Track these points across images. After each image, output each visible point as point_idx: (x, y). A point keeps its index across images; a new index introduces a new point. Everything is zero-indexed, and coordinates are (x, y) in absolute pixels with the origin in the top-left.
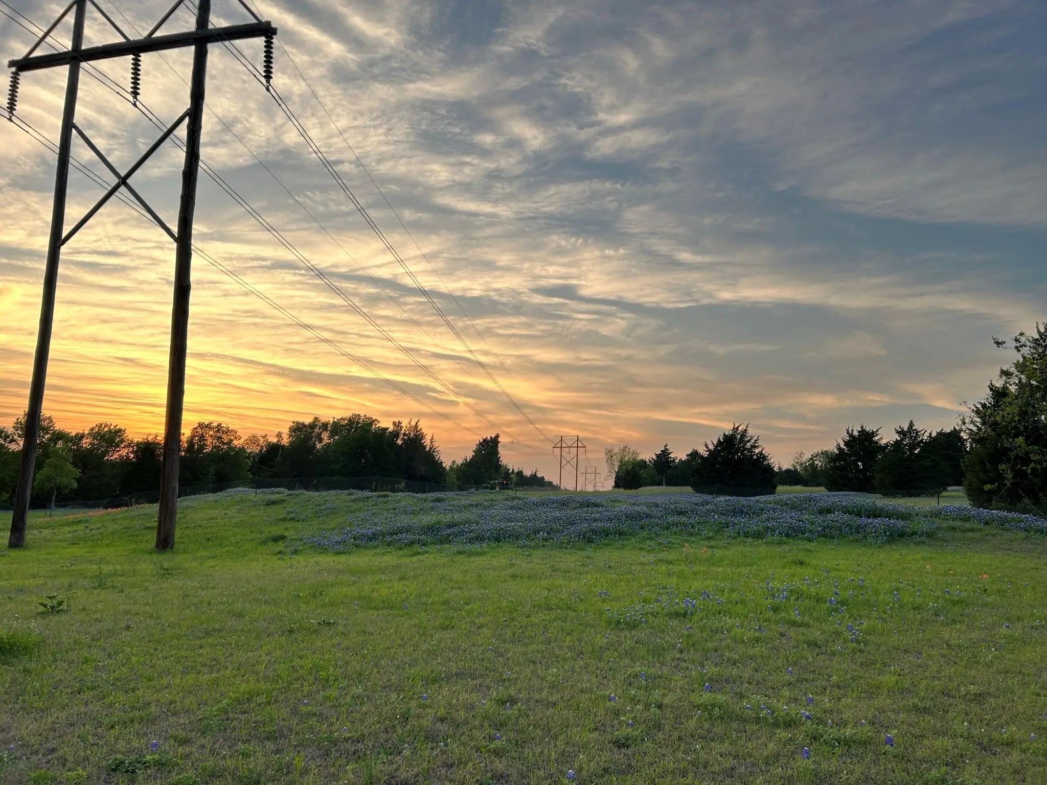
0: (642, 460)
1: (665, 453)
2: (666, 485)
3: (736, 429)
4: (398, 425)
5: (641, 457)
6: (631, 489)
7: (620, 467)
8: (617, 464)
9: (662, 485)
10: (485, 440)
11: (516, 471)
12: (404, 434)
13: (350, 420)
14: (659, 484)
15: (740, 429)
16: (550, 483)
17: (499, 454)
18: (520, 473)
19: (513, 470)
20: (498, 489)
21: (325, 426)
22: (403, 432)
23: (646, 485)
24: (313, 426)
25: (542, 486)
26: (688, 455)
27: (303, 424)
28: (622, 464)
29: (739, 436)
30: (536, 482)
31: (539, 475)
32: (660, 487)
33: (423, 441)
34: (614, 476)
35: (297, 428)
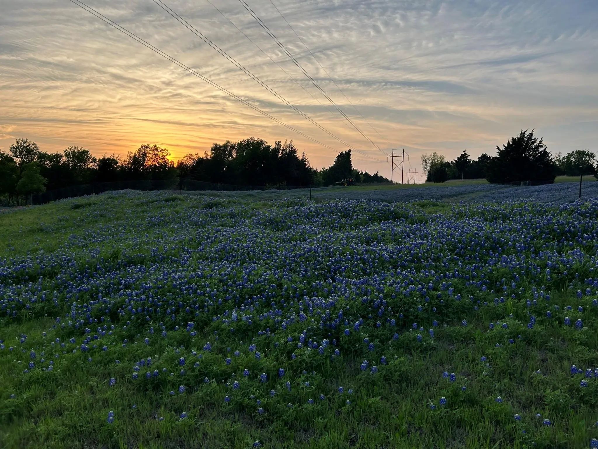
0: (447, 162)
1: (465, 156)
2: (464, 178)
3: (523, 134)
4: (278, 144)
5: (446, 160)
6: (440, 182)
7: (431, 167)
8: (429, 165)
9: (461, 179)
10: (341, 154)
11: (364, 172)
12: (283, 150)
13: (248, 141)
14: (459, 177)
15: (527, 134)
16: (387, 180)
17: (351, 162)
18: (366, 174)
19: (362, 172)
20: (346, 185)
21: (233, 147)
22: (282, 148)
23: (449, 179)
24: (226, 146)
25: (381, 182)
26: (479, 158)
27: (219, 145)
28: (433, 165)
29: (526, 139)
30: (377, 179)
31: (379, 175)
32: (460, 180)
33: (296, 154)
34: (427, 173)
35: (216, 149)
